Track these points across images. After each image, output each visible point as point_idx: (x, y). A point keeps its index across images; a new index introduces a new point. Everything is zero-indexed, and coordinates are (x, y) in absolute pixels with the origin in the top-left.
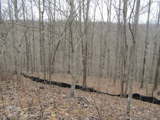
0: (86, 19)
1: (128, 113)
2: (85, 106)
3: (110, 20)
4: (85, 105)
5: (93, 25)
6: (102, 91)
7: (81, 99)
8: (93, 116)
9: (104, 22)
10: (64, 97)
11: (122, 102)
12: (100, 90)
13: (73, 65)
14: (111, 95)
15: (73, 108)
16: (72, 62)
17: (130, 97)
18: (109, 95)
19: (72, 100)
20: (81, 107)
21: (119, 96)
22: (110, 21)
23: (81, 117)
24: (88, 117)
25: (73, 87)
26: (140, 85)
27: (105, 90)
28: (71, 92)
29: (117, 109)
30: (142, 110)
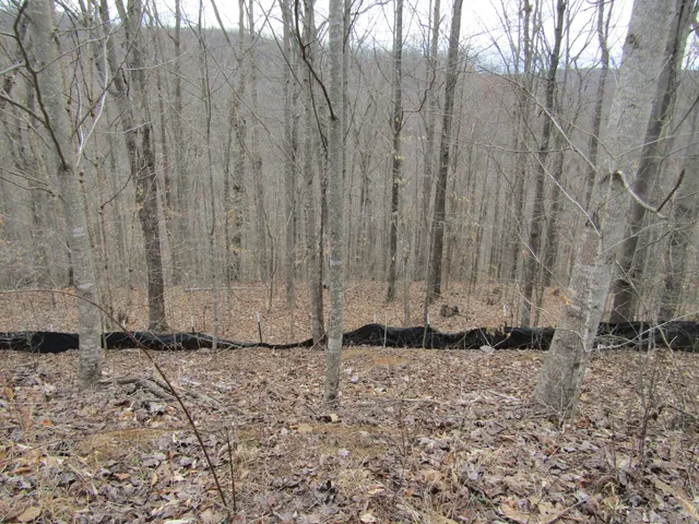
0: (131, 9)
1: (333, 397)
2: (152, 410)
3: (252, 25)
4: (155, 407)
5: (173, 45)
6: (240, 336)
7: (133, 386)
8: (181, 442)
9: (225, 33)
10: (47, 397)
11: (320, 365)
12: (233, 335)
13: (75, 236)
14: (278, 347)
15: (91, 430)
16: (70, 224)
17: (335, 338)
18: (271, 347)
19: (88, 400)
20: (135, 419)
21: (309, 343)
22: (252, 30)
23: (125, 455)
24: (161, 448)
25: (89, 341)
26: (385, 293)
27: (251, 332)
28: (82, 367)
29: (297, 395)
30: (387, 378)
